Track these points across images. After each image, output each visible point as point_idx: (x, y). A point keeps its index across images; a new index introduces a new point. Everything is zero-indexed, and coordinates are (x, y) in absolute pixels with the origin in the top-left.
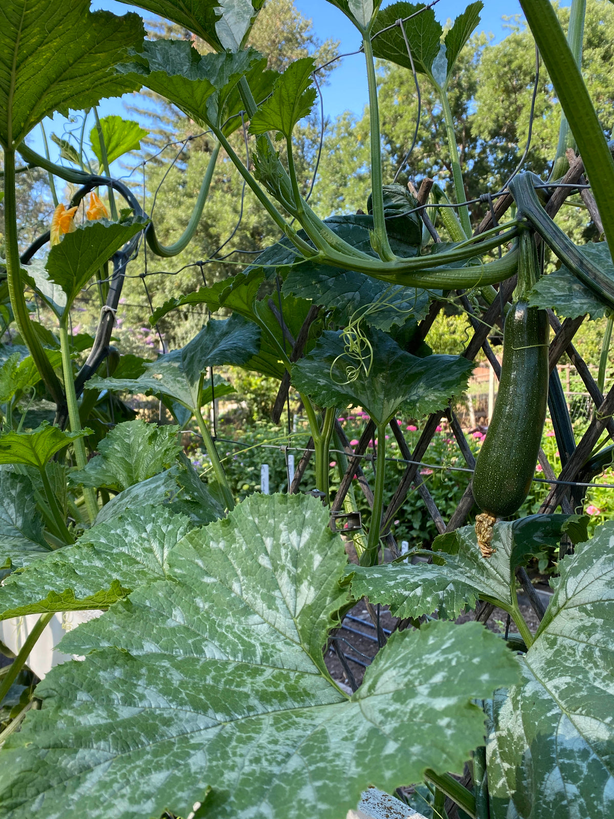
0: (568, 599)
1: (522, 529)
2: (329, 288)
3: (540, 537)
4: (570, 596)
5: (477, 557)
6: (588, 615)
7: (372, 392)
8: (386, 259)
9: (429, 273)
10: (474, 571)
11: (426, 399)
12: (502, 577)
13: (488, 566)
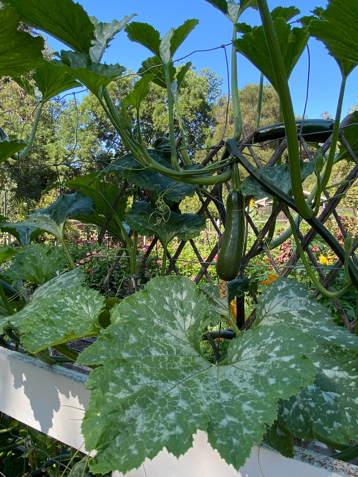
0: (266, 313)
1: (231, 286)
2: (148, 181)
3: (240, 289)
4: (267, 311)
5: (213, 299)
6: (278, 318)
7: (161, 229)
8: (178, 170)
9: (195, 177)
10: (211, 305)
11: (190, 232)
12: (225, 306)
13: (218, 302)
